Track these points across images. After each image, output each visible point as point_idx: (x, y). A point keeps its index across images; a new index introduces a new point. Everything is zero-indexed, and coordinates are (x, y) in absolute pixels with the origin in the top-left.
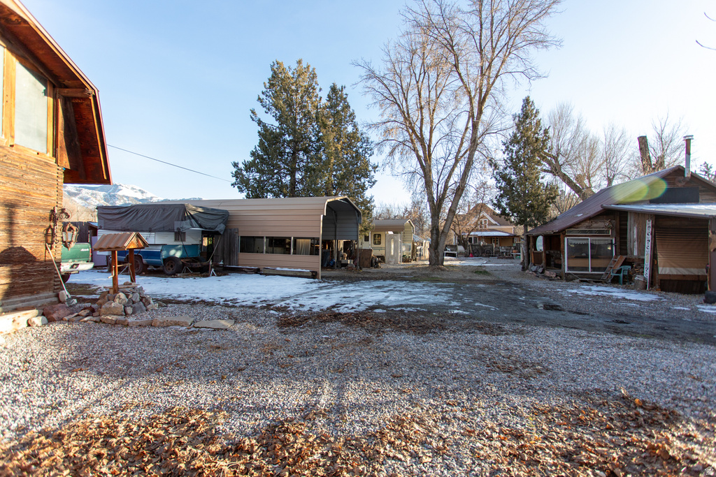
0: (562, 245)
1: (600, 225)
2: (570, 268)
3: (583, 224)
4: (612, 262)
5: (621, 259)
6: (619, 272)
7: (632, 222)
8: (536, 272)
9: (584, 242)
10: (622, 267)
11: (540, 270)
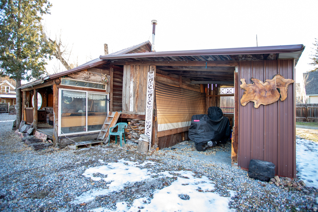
1: (98, 78)
2: (64, 130)
3: (81, 74)
4: (107, 118)
6: (116, 129)
7: (129, 76)
8: (25, 132)
9: (82, 96)
10: (118, 124)
11: (29, 131)
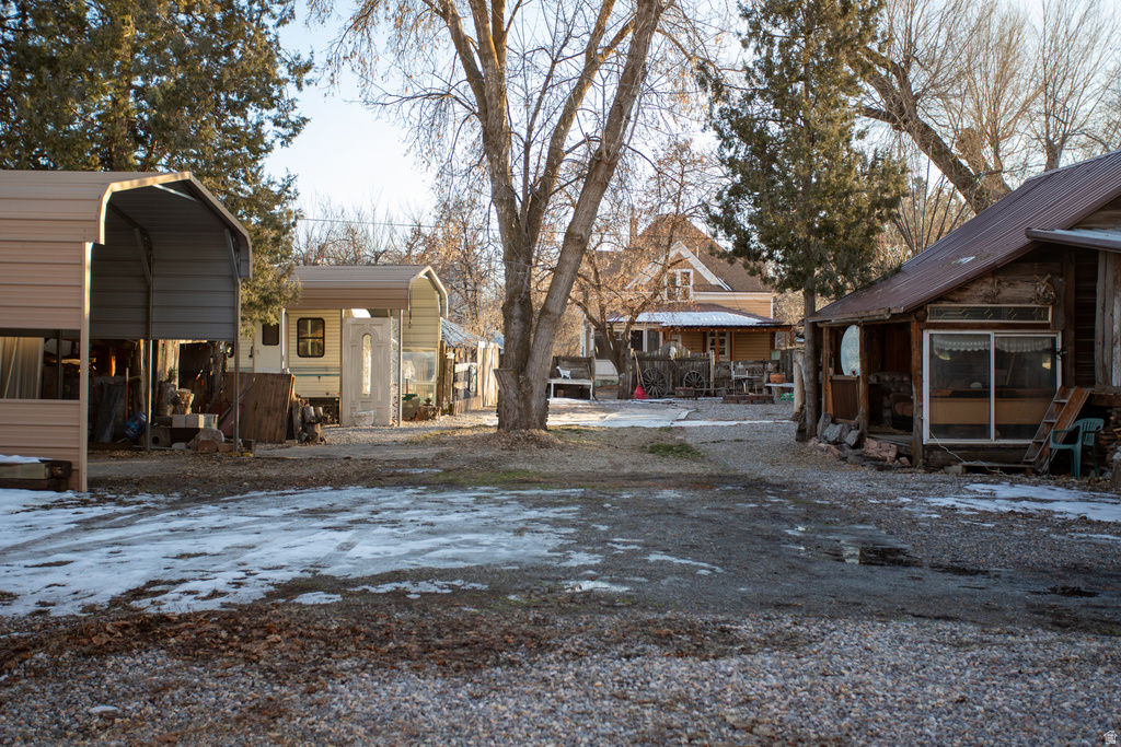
0: (915, 356)
1: (1023, 291)
2: (936, 429)
3: (974, 287)
4: (1052, 406)
5: (1077, 398)
6: (1071, 437)
7: (1110, 281)
8: (838, 443)
9: (977, 346)
10: (1080, 423)
11: (851, 438)
